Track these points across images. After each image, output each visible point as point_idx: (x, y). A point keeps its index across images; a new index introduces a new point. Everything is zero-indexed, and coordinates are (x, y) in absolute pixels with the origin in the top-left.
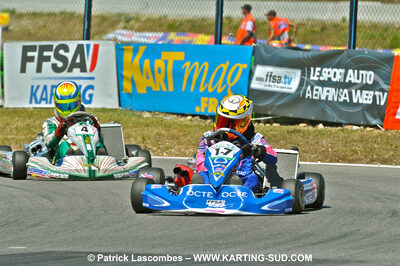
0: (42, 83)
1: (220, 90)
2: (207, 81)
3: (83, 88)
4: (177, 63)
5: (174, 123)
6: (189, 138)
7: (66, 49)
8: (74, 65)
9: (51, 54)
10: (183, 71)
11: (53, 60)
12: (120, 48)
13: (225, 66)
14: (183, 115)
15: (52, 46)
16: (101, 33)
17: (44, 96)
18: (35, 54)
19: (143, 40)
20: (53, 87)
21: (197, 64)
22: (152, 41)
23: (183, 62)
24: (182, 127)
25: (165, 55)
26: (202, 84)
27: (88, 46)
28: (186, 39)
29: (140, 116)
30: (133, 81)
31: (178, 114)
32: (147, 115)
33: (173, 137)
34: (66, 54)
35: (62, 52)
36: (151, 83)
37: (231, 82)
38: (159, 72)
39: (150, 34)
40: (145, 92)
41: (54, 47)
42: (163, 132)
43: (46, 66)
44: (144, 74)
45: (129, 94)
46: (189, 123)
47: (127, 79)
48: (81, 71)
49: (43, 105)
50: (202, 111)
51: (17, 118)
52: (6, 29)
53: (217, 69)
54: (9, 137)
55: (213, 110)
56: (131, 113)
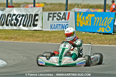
0: (54, 24)
1: (105, 25)
2: (101, 23)
3: (65, 25)
4: (92, 18)
5: (92, 35)
6: (96, 39)
8: (63, 18)
9: (56, 15)
10: (95, 20)
11: (57, 17)
12: (76, 14)
13: (107, 18)
14: (94, 33)
15: (56, 13)
16: (70, 9)
17: (54, 27)
18: (52, 15)
19: (82, 11)
20: (57, 25)
21: (98, 18)
22: (85, 11)
23: (94, 17)
24: (94, 36)
25: (89, 15)
27: (67, 13)
28: (95, 10)
29: (81, 33)
31: (92, 33)
32: (84, 33)
33: (91, 39)
34: (60, 15)
35: (59, 15)
36: (84, 23)
37: (108, 23)
38: (87, 20)
40: (82, 26)
41: (57, 13)
42: (89, 38)
43: (55, 18)
44: (83, 21)
45: (78, 27)
47: (78, 22)
48: (65, 20)
49: (54, 30)
50: (100, 31)
51: (46, 34)
52: (43, 8)
53: (104, 19)
54: (44, 39)
55: (103, 31)
56: (79, 32)
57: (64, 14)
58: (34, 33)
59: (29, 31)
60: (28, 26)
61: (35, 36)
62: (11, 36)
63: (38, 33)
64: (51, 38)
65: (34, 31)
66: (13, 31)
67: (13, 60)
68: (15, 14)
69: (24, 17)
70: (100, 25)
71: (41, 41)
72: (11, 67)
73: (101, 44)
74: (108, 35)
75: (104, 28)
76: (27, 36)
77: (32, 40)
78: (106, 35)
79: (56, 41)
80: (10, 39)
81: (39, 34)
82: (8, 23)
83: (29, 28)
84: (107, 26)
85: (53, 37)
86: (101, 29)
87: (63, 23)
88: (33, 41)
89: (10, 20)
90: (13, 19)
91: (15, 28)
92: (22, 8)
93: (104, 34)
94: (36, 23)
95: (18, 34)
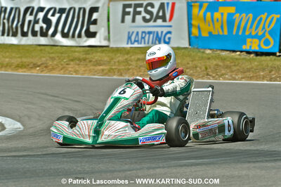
0: (136, 30)
1: (260, 33)
2: (251, 27)
5: (228, 57)
6: (238, 67)
7: (152, 6)
8: (158, 17)
9: (142, 9)
10: (235, 19)
11: (143, 14)
12: (190, 5)
13: (264, 16)
14: (234, 51)
15: (143, 4)
17: (137, 39)
18: (131, 10)
20: (143, 33)
21: (244, 15)
23: (234, 14)
24: (233, 60)
25: (221, 9)
26: (248, 29)
27: (168, 4)
29: (203, 52)
30: (199, 28)
31: (230, 51)
32: (208, 51)
33: (227, 67)
34: (152, 10)
35: (149, 8)
36: (211, 29)
37: (268, 28)
38: (218, 20)
40: (207, 35)
42: (221, 64)
43: (139, 18)
44: (207, 23)
45: (196, 37)
46: (238, 57)
47: (195, 26)
48: (163, 21)
49: (136, 45)
50: (248, 48)
51: (119, 55)
53: (258, 19)
54: (113, 67)
55: (255, 48)
56: (197, 50)
58: (89, 54)
59: (77, 49)
60: (73, 36)
61: (90, 61)
62: (35, 61)
63: (99, 54)
64: (130, 65)
65: (88, 48)
66: (39, 48)
67: (39, 120)
68: (44, 8)
69: (64, 15)
70: (247, 33)
71: (105, 72)
72: (34, 135)
73: (251, 78)
74: (268, 58)
75: (257, 41)
76: (72, 60)
77: (83, 69)
78: (263, 58)
79: (141, 73)
80: (31, 68)
81: (101, 54)
82: (25, 29)
83: (75, 40)
84: (264, 35)
85: (134, 63)
86: (251, 42)
87: (159, 30)
88: (87, 72)
89: (30, 22)
90: (39, 19)
91: (43, 41)
93: (257, 54)
94: (93, 28)
95: (51, 55)
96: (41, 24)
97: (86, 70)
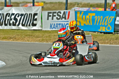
0: (53, 23)
1: (106, 24)
3: (65, 24)
4: (93, 17)
6: (97, 39)
7: (60, 13)
9: (56, 14)
11: (57, 16)
12: (76, 12)
13: (107, 17)
14: (95, 32)
15: (56, 12)
16: (70, 8)
17: (54, 27)
18: (51, 14)
19: (83, 10)
20: (57, 24)
21: (99, 17)
22: (85, 10)
23: (95, 16)
24: (95, 35)
25: (89, 14)
26: (101, 22)
27: (67, 12)
28: (96, 9)
30: (80, 22)
31: (93, 32)
35: (59, 14)
36: (85, 23)
37: (109, 22)
38: (88, 19)
39: (85, 8)
40: (83, 25)
41: (57, 12)
44: (83, 20)
45: (79, 26)
46: (97, 34)
47: (78, 21)
49: (54, 29)
50: (101, 31)
51: (46, 33)
52: (43, 7)
53: (105, 18)
54: (44, 39)
55: (104, 30)
57: (64, 13)
58: (33, 33)
59: (28, 31)
61: (34, 36)
62: (10, 36)
63: (37, 33)
64: (51, 38)
65: (33, 31)
66: (12, 30)
67: (12, 61)
68: (14, 14)
69: (23, 17)
70: (100, 24)
71: (40, 41)
72: (10, 67)
73: (102, 43)
74: (109, 35)
75: (105, 28)
76: (26, 36)
78: (107, 35)
80: (9, 39)
81: (39, 33)
83: (28, 27)
84: (107, 25)
85: (53, 37)
86: (102, 28)
87: (63, 23)
88: (33, 41)
89: (8, 19)
91: (14, 27)
92: (21, 8)
93: (105, 33)
95: (17, 34)
96: (13, 20)
97: (32, 40)
